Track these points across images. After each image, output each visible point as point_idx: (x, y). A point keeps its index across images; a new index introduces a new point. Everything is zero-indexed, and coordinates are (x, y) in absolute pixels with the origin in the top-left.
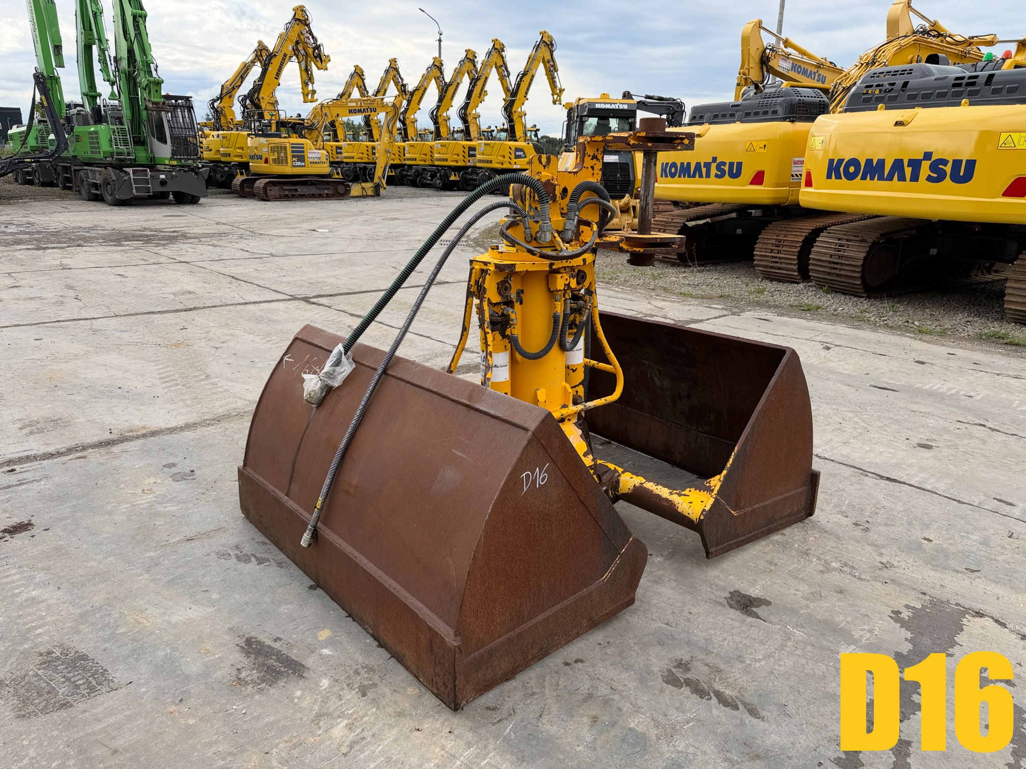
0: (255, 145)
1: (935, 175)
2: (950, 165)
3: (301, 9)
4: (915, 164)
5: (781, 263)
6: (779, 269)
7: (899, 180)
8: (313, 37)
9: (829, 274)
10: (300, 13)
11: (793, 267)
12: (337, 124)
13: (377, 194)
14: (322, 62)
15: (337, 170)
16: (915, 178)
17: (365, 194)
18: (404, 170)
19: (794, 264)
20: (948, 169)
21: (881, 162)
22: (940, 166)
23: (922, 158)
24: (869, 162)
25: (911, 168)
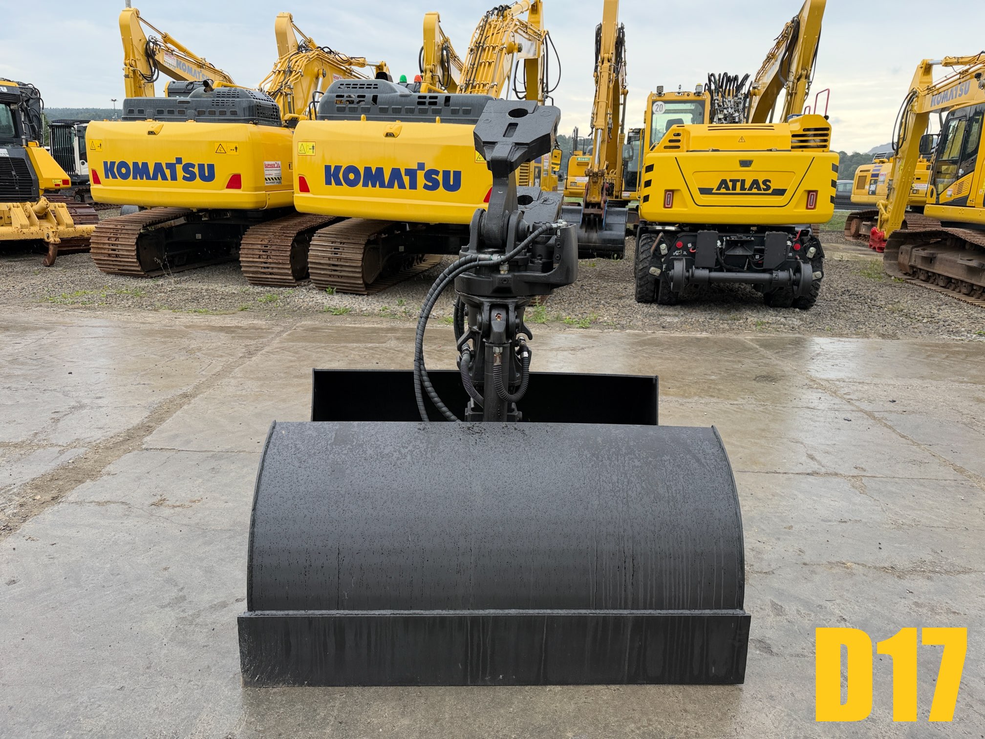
1: (431, 184)
2: (441, 174)
4: (411, 173)
5: (273, 268)
6: (271, 274)
7: (399, 188)
9: (330, 276)
11: (286, 271)
16: (413, 186)
19: (287, 269)
20: (440, 178)
21: (380, 171)
22: (433, 176)
23: (417, 168)
24: (368, 170)
25: (408, 177)
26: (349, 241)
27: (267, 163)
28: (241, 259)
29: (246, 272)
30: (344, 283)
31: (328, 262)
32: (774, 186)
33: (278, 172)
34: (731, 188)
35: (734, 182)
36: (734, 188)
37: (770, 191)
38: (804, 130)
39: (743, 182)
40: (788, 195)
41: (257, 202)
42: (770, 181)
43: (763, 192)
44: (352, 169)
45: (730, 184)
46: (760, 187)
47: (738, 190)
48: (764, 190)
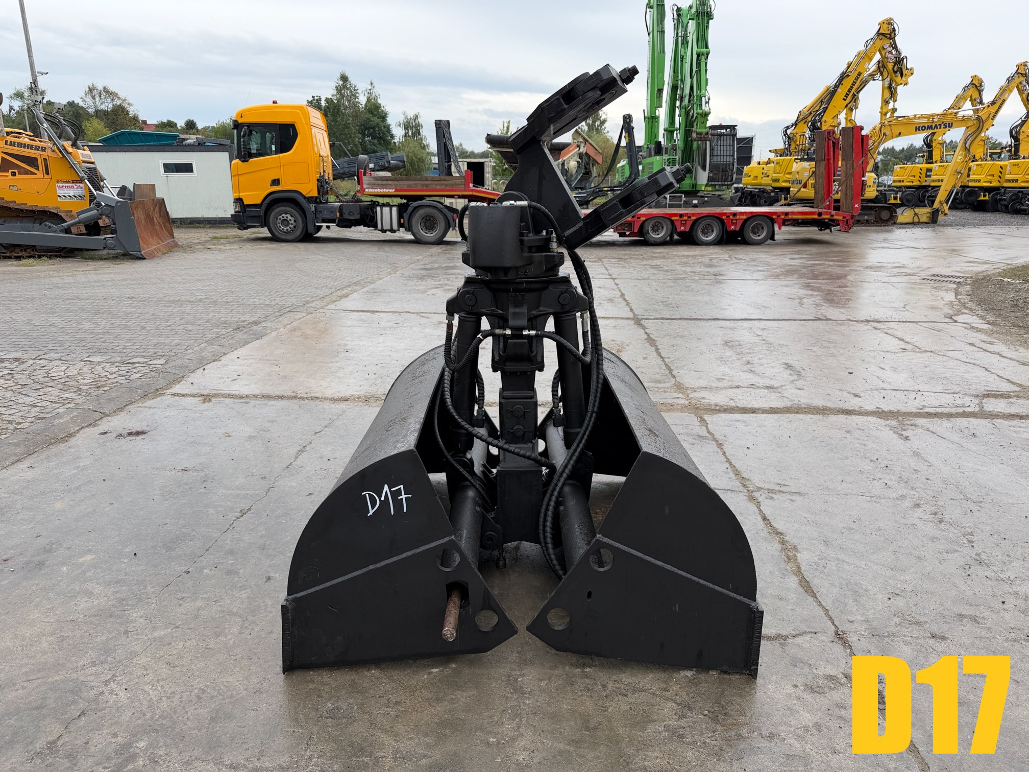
0: (798, 170)
3: (889, 22)
8: (897, 50)
10: (885, 26)
12: (934, 145)
13: (933, 220)
14: (902, 77)
15: (897, 194)
17: (916, 220)
18: (999, 193)
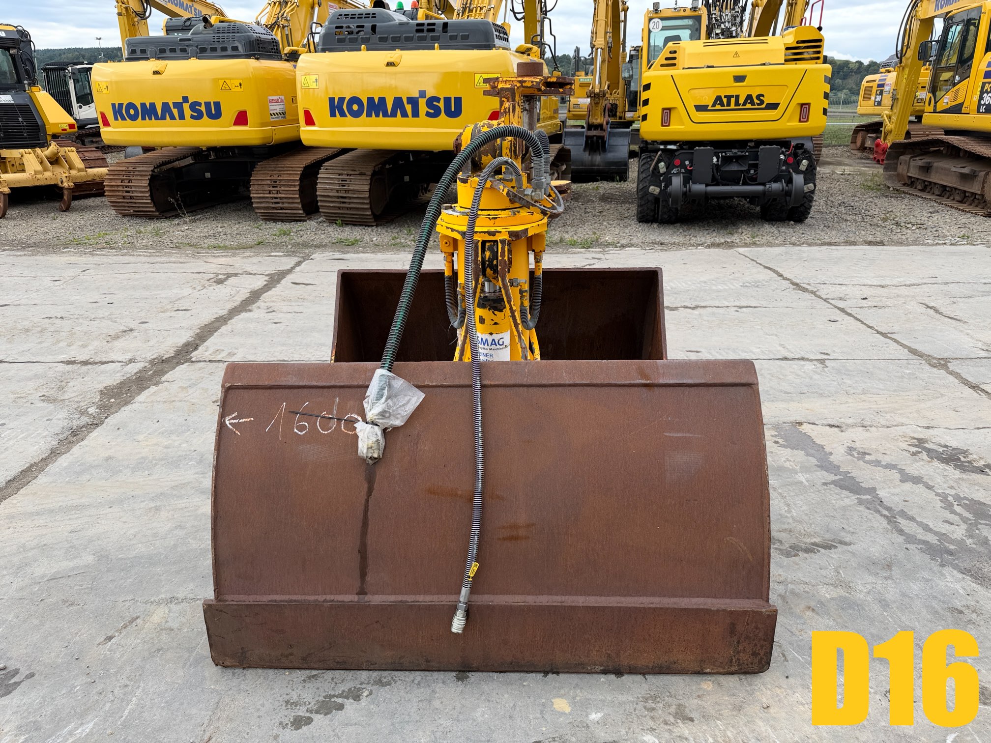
1: (432, 111)
2: (442, 101)
4: (413, 101)
5: (283, 203)
7: (402, 116)
16: (416, 114)
19: (296, 203)
20: (441, 105)
21: (382, 100)
22: (435, 103)
23: (418, 96)
24: (371, 100)
25: (410, 105)
26: (356, 173)
27: (271, 98)
28: (252, 195)
29: (258, 208)
30: (353, 214)
31: (336, 194)
32: (767, 100)
33: (282, 107)
34: (725, 104)
35: (729, 98)
36: (729, 104)
37: (763, 106)
38: (798, 42)
39: (737, 97)
40: (781, 109)
41: (264, 138)
42: (763, 96)
43: (756, 107)
44: (355, 100)
45: (725, 100)
46: (754, 102)
47: (733, 106)
48: (758, 104)
